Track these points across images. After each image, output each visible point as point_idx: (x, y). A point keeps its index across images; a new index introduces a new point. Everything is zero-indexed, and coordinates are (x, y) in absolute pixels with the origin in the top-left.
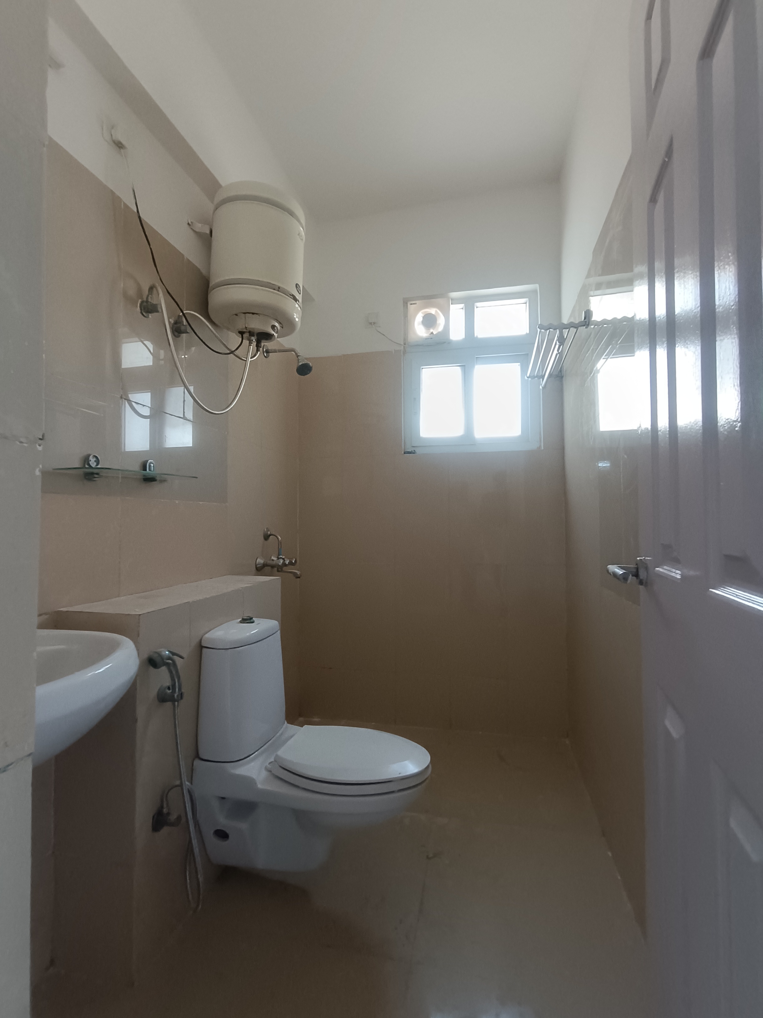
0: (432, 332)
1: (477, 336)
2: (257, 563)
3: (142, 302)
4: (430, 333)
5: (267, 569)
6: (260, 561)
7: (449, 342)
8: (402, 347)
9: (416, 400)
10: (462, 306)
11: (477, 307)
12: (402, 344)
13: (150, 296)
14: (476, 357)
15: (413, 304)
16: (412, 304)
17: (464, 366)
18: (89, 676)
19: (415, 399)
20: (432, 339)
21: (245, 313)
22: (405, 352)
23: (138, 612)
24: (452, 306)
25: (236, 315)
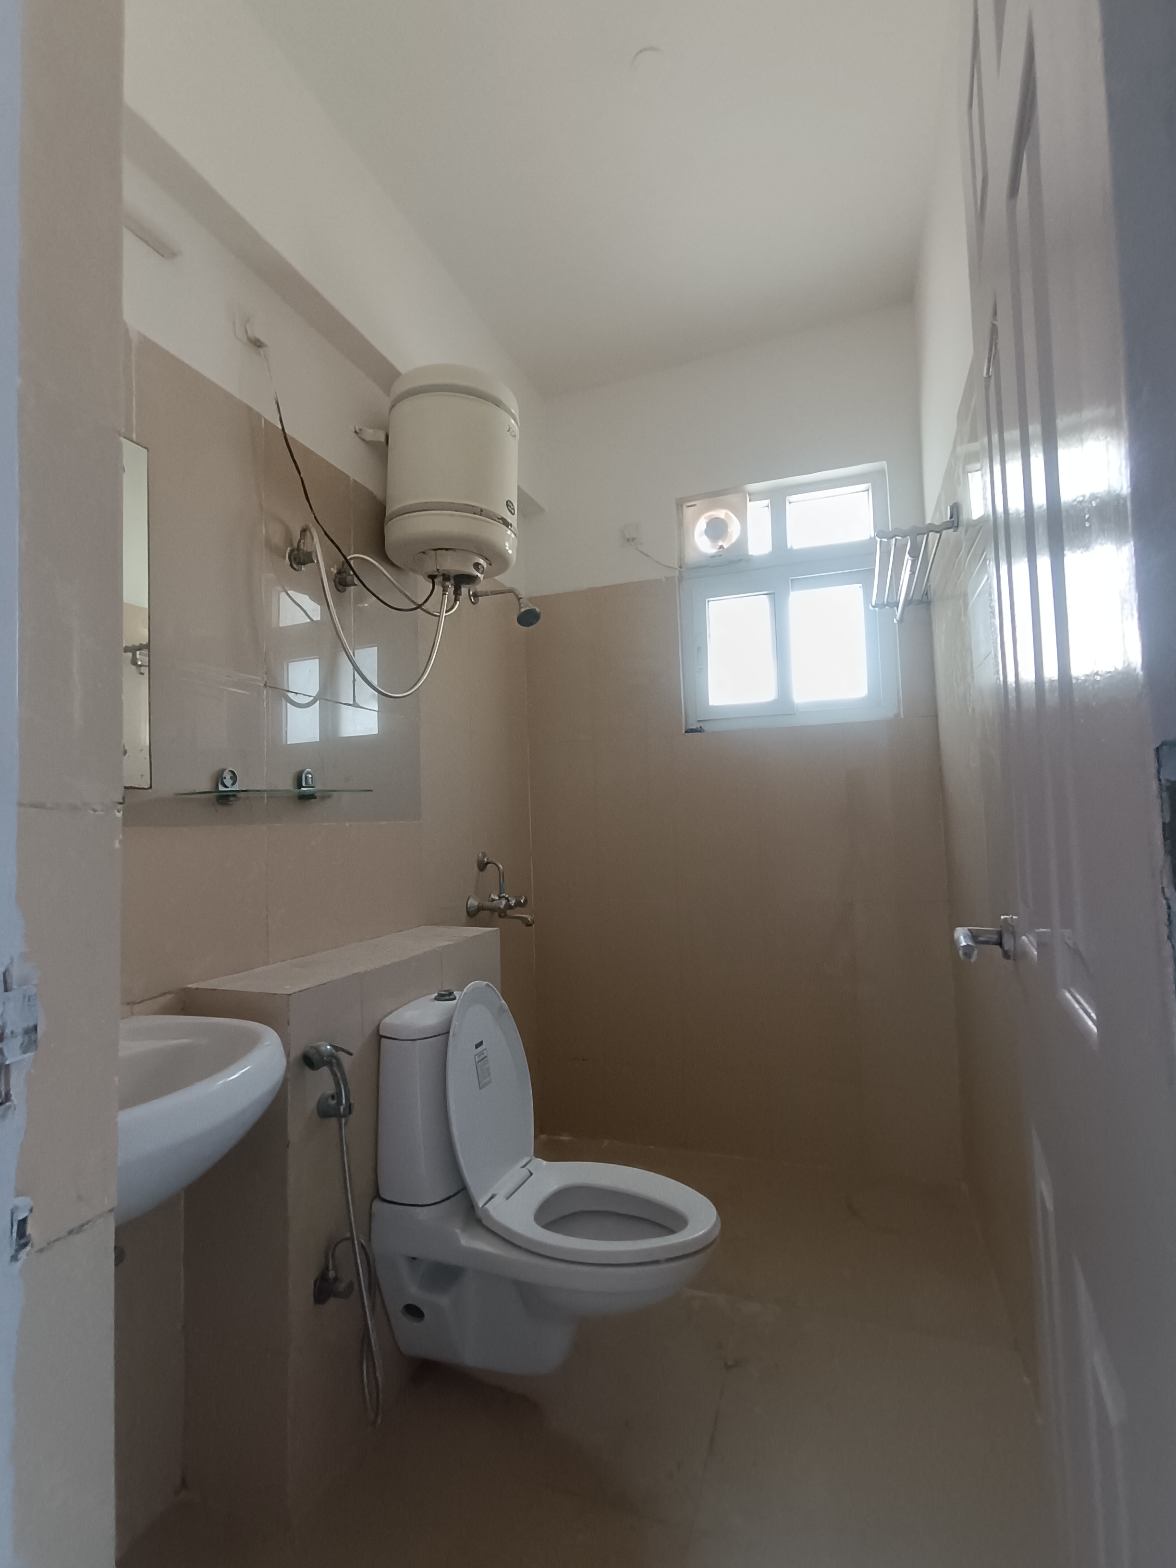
0: (722, 545)
1: (792, 547)
2: (469, 906)
3: (292, 551)
4: (719, 547)
5: (483, 914)
6: (473, 902)
7: (748, 559)
8: (677, 573)
9: (701, 650)
10: (767, 502)
11: (790, 503)
12: (677, 566)
13: (302, 541)
14: (791, 580)
15: (691, 506)
16: (688, 506)
17: (773, 593)
18: (220, 1084)
19: (699, 649)
20: (721, 557)
21: (435, 550)
22: (681, 579)
23: (288, 989)
24: (750, 505)
25: (424, 553)
